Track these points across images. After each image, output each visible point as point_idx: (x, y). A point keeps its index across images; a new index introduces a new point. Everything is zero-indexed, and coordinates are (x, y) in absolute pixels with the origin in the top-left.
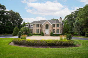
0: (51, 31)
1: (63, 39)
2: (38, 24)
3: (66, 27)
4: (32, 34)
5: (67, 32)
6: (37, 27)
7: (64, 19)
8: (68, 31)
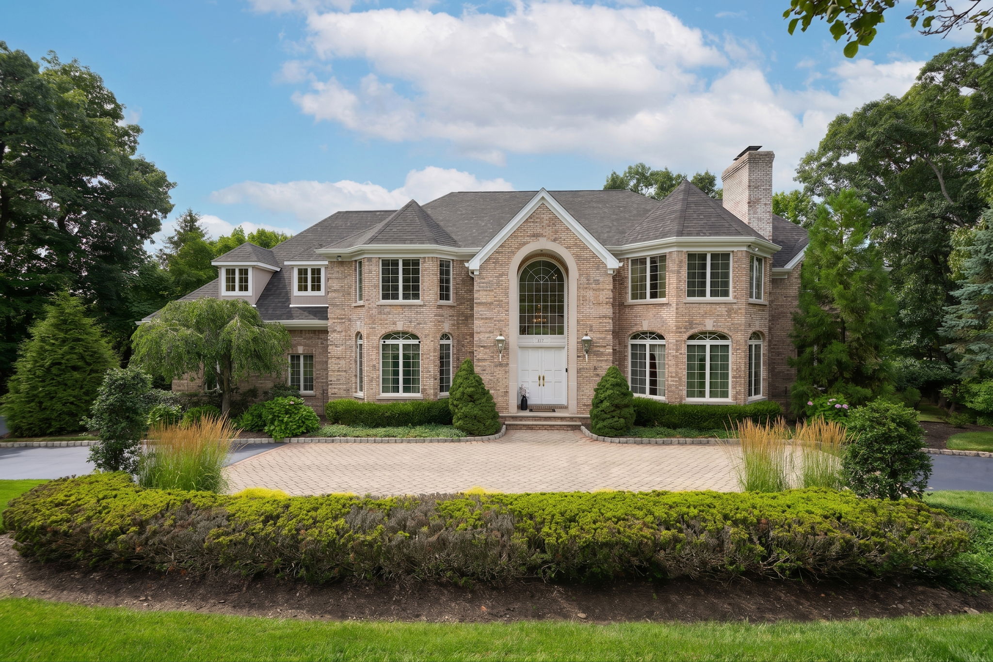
0: (605, 366)
1: (794, 478)
2: (400, 250)
3: (836, 291)
4: (308, 409)
5: (860, 377)
6: (389, 292)
7: (804, 176)
8: (872, 362)
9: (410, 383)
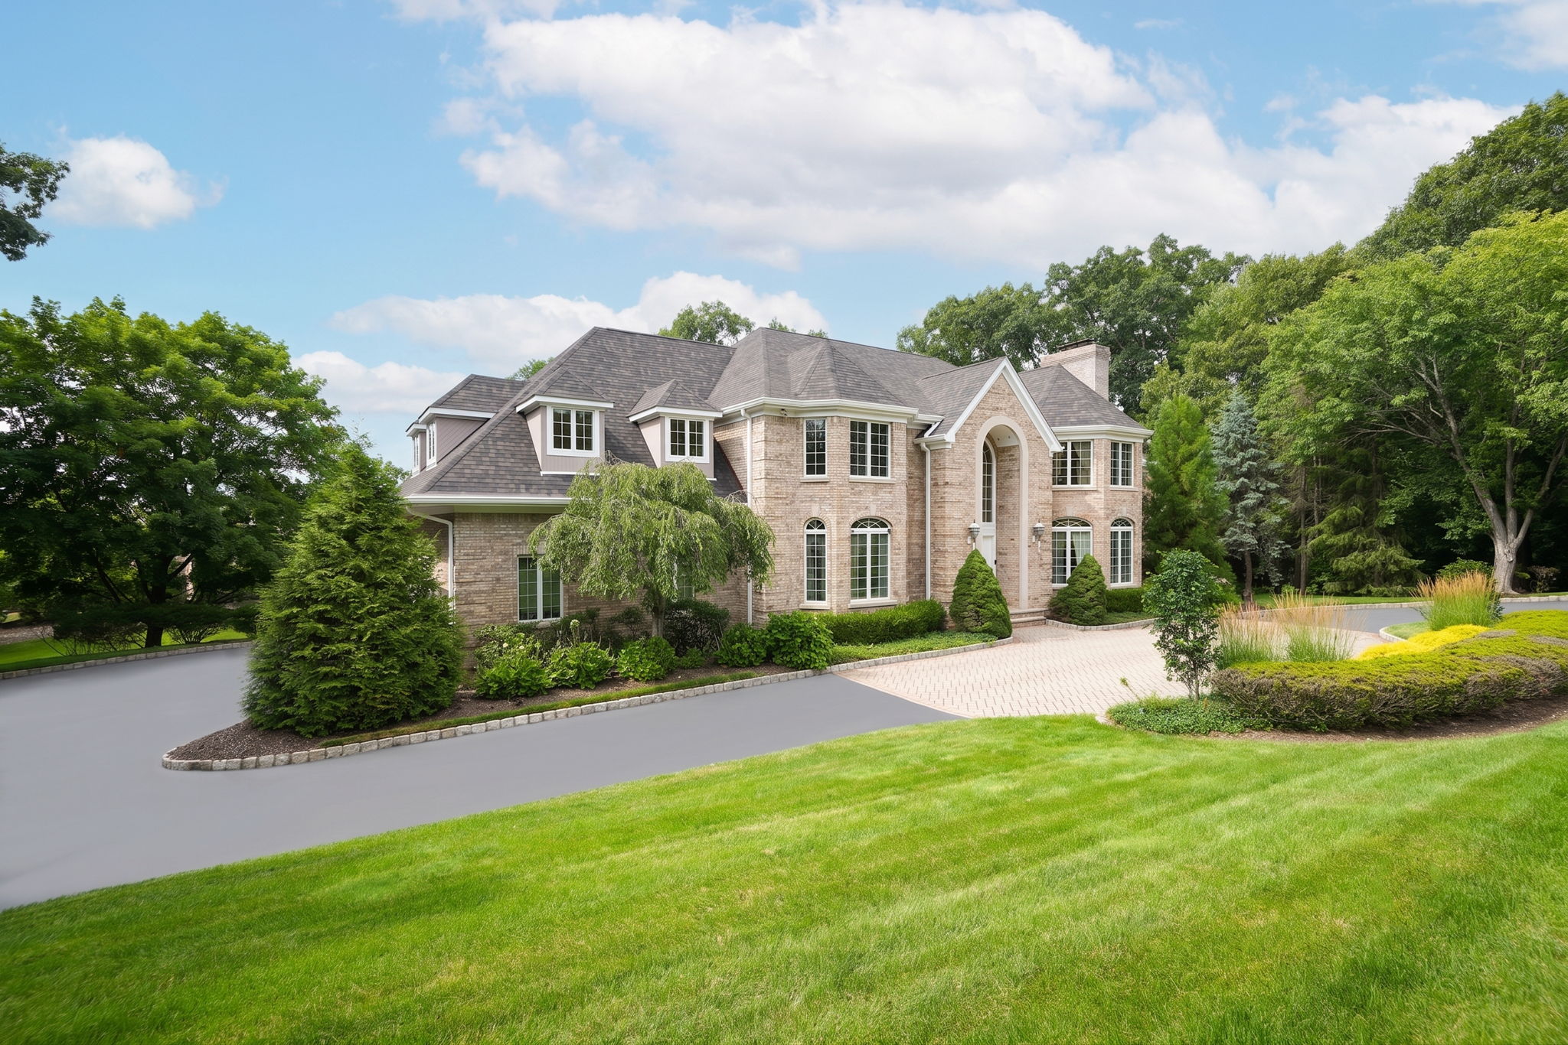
6: (856, 464)
9: (879, 585)
